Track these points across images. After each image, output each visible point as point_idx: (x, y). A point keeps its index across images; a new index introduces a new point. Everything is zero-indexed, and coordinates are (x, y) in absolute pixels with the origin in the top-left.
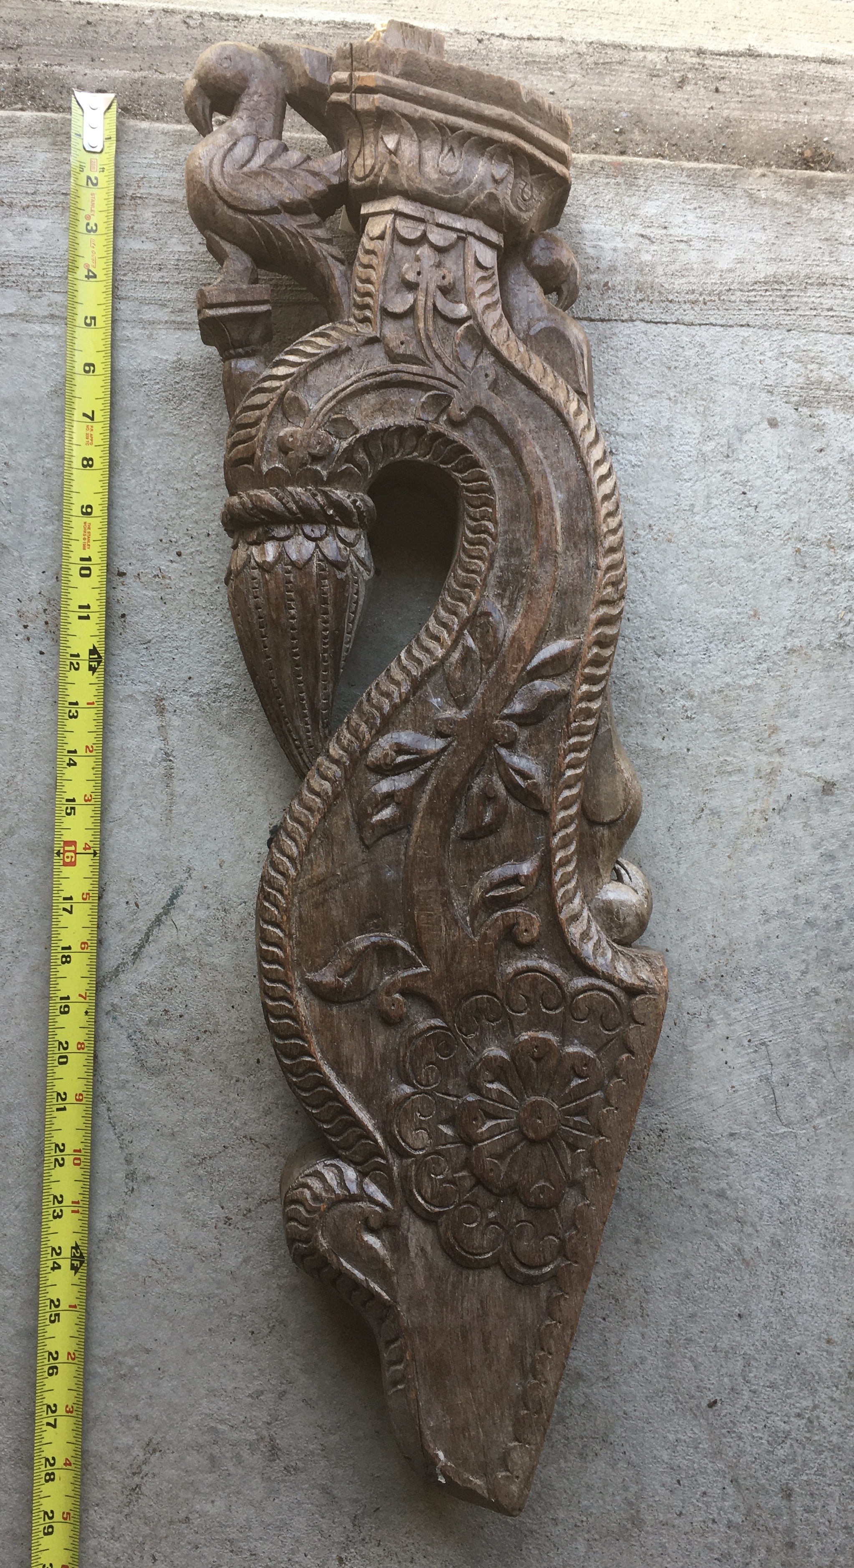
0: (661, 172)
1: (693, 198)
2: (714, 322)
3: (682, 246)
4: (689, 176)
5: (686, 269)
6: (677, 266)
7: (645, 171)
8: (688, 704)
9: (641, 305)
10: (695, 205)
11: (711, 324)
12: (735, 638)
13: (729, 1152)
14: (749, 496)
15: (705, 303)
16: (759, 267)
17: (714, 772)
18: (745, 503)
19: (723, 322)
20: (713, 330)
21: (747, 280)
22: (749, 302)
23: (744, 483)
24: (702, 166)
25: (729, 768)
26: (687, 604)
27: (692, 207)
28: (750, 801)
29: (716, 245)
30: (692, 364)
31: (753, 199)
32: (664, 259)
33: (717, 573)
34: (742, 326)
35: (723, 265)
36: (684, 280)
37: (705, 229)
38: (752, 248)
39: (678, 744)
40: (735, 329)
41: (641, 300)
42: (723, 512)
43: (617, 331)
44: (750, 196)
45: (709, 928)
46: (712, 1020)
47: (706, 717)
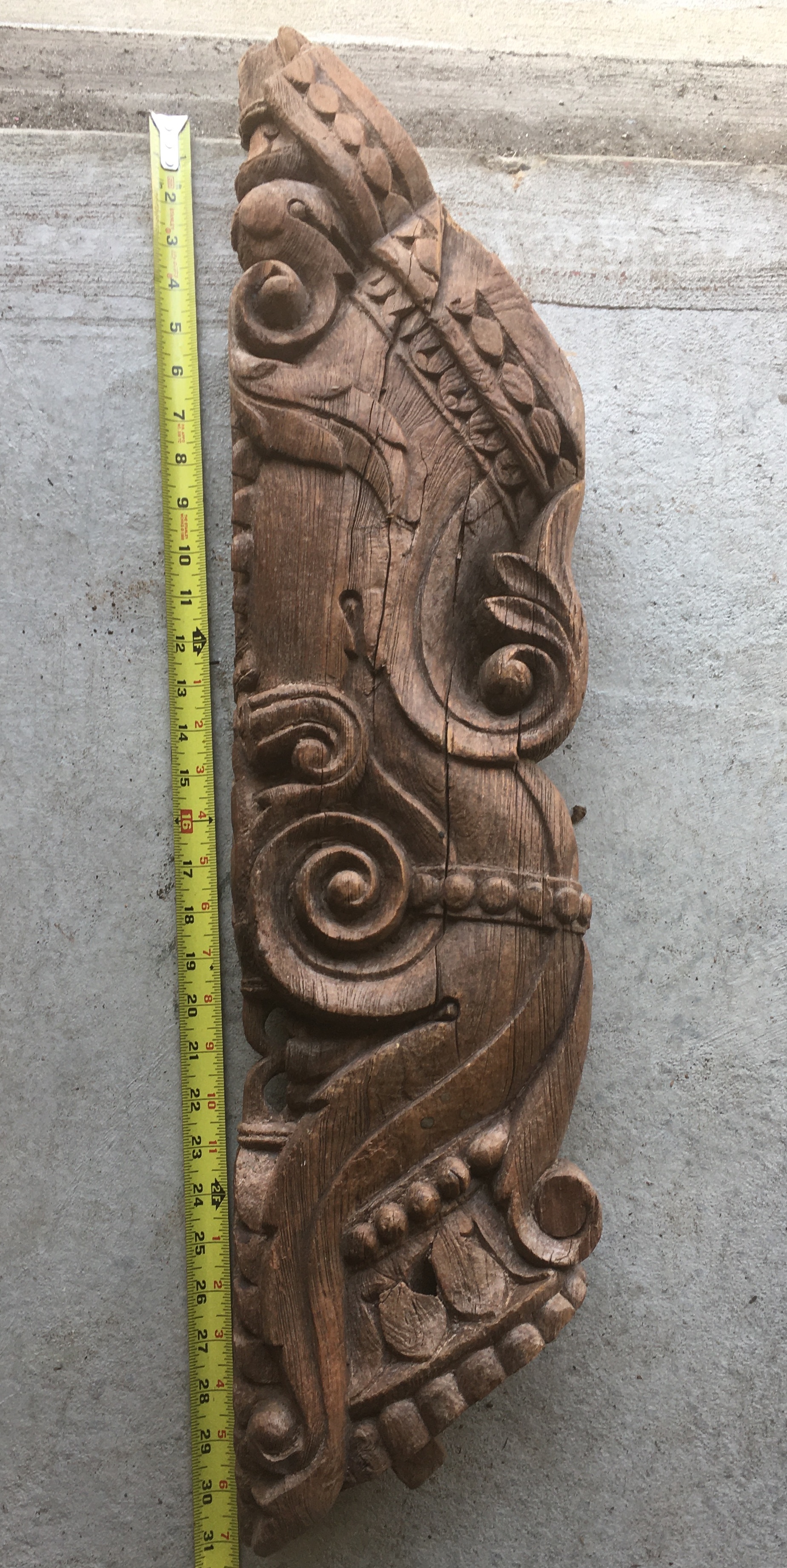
0: (669, 170)
1: (701, 192)
2: (723, 305)
3: (692, 237)
4: (695, 173)
5: (698, 259)
6: (688, 256)
7: (654, 169)
8: (715, 664)
9: (657, 293)
10: (703, 199)
11: (722, 309)
12: (756, 601)
13: (771, 1078)
14: (764, 467)
15: (716, 290)
16: (764, 254)
17: (742, 726)
18: (761, 475)
19: (734, 306)
20: (724, 314)
21: (753, 267)
22: (756, 287)
23: (760, 456)
24: (707, 163)
25: (757, 722)
26: (710, 570)
27: (700, 201)
28: (777, 752)
29: (724, 235)
30: (706, 347)
31: (755, 192)
32: (676, 250)
33: (737, 541)
34: (751, 310)
35: (731, 254)
36: (694, 269)
37: (713, 221)
38: (758, 238)
39: (707, 702)
40: (745, 312)
41: (656, 288)
42: (740, 484)
43: (634, 317)
44: (753, 189)
45: (743, 870)
46: (749, 957)
47: (732, 676)
